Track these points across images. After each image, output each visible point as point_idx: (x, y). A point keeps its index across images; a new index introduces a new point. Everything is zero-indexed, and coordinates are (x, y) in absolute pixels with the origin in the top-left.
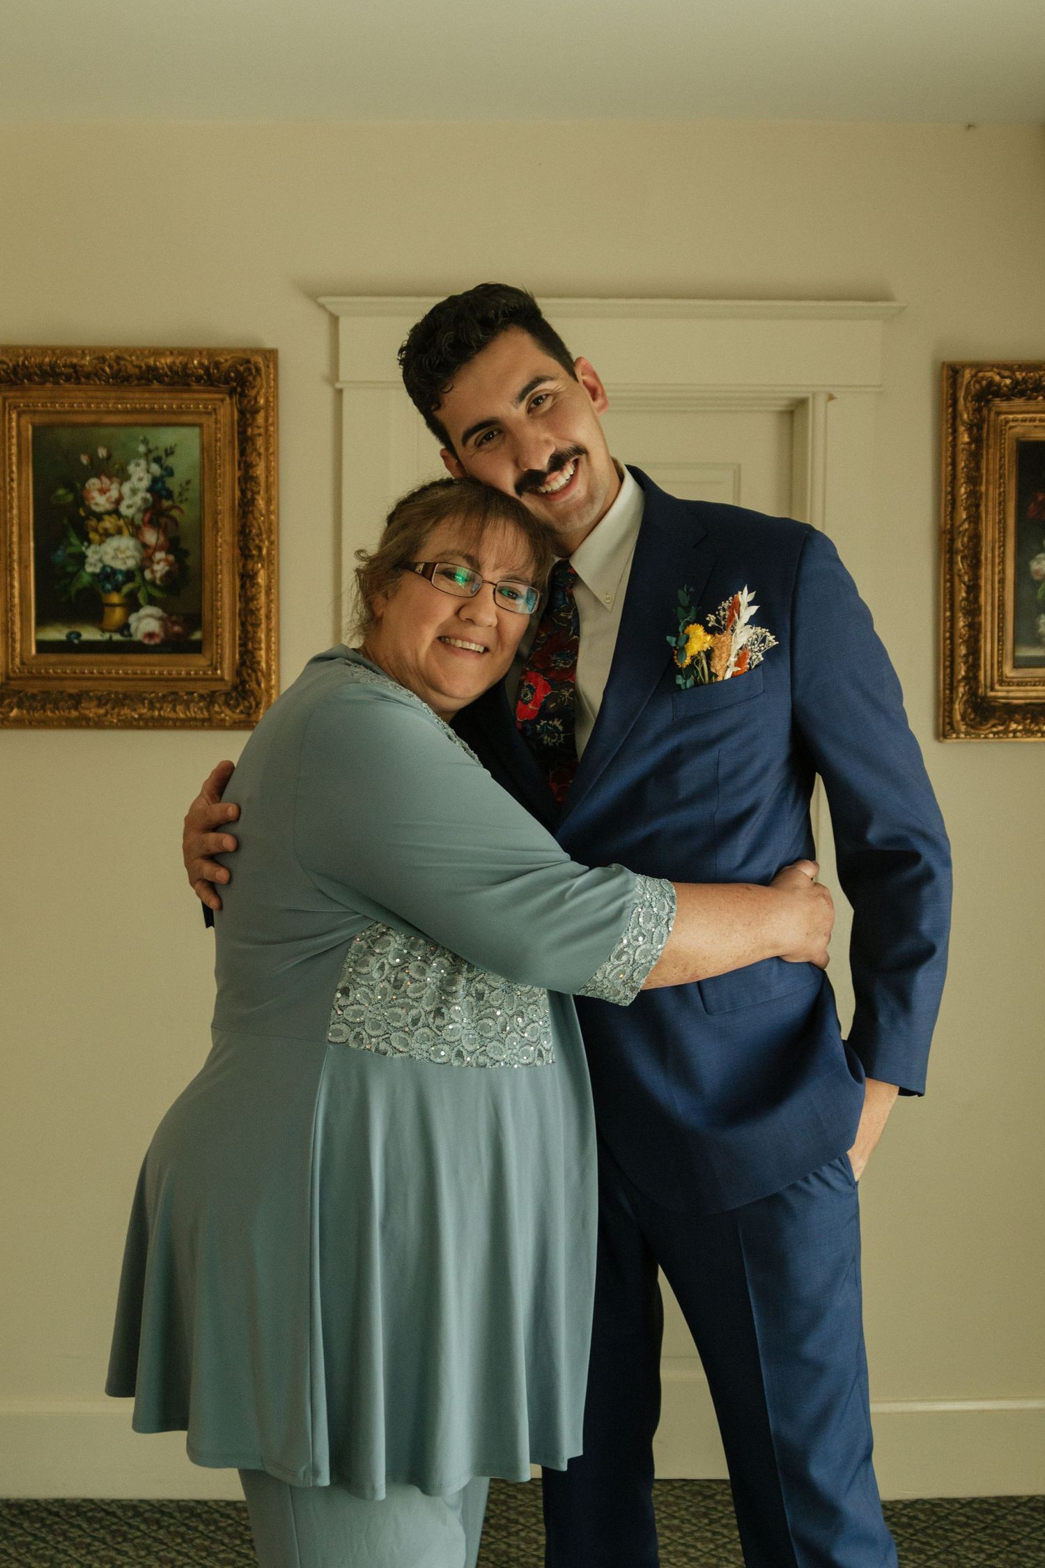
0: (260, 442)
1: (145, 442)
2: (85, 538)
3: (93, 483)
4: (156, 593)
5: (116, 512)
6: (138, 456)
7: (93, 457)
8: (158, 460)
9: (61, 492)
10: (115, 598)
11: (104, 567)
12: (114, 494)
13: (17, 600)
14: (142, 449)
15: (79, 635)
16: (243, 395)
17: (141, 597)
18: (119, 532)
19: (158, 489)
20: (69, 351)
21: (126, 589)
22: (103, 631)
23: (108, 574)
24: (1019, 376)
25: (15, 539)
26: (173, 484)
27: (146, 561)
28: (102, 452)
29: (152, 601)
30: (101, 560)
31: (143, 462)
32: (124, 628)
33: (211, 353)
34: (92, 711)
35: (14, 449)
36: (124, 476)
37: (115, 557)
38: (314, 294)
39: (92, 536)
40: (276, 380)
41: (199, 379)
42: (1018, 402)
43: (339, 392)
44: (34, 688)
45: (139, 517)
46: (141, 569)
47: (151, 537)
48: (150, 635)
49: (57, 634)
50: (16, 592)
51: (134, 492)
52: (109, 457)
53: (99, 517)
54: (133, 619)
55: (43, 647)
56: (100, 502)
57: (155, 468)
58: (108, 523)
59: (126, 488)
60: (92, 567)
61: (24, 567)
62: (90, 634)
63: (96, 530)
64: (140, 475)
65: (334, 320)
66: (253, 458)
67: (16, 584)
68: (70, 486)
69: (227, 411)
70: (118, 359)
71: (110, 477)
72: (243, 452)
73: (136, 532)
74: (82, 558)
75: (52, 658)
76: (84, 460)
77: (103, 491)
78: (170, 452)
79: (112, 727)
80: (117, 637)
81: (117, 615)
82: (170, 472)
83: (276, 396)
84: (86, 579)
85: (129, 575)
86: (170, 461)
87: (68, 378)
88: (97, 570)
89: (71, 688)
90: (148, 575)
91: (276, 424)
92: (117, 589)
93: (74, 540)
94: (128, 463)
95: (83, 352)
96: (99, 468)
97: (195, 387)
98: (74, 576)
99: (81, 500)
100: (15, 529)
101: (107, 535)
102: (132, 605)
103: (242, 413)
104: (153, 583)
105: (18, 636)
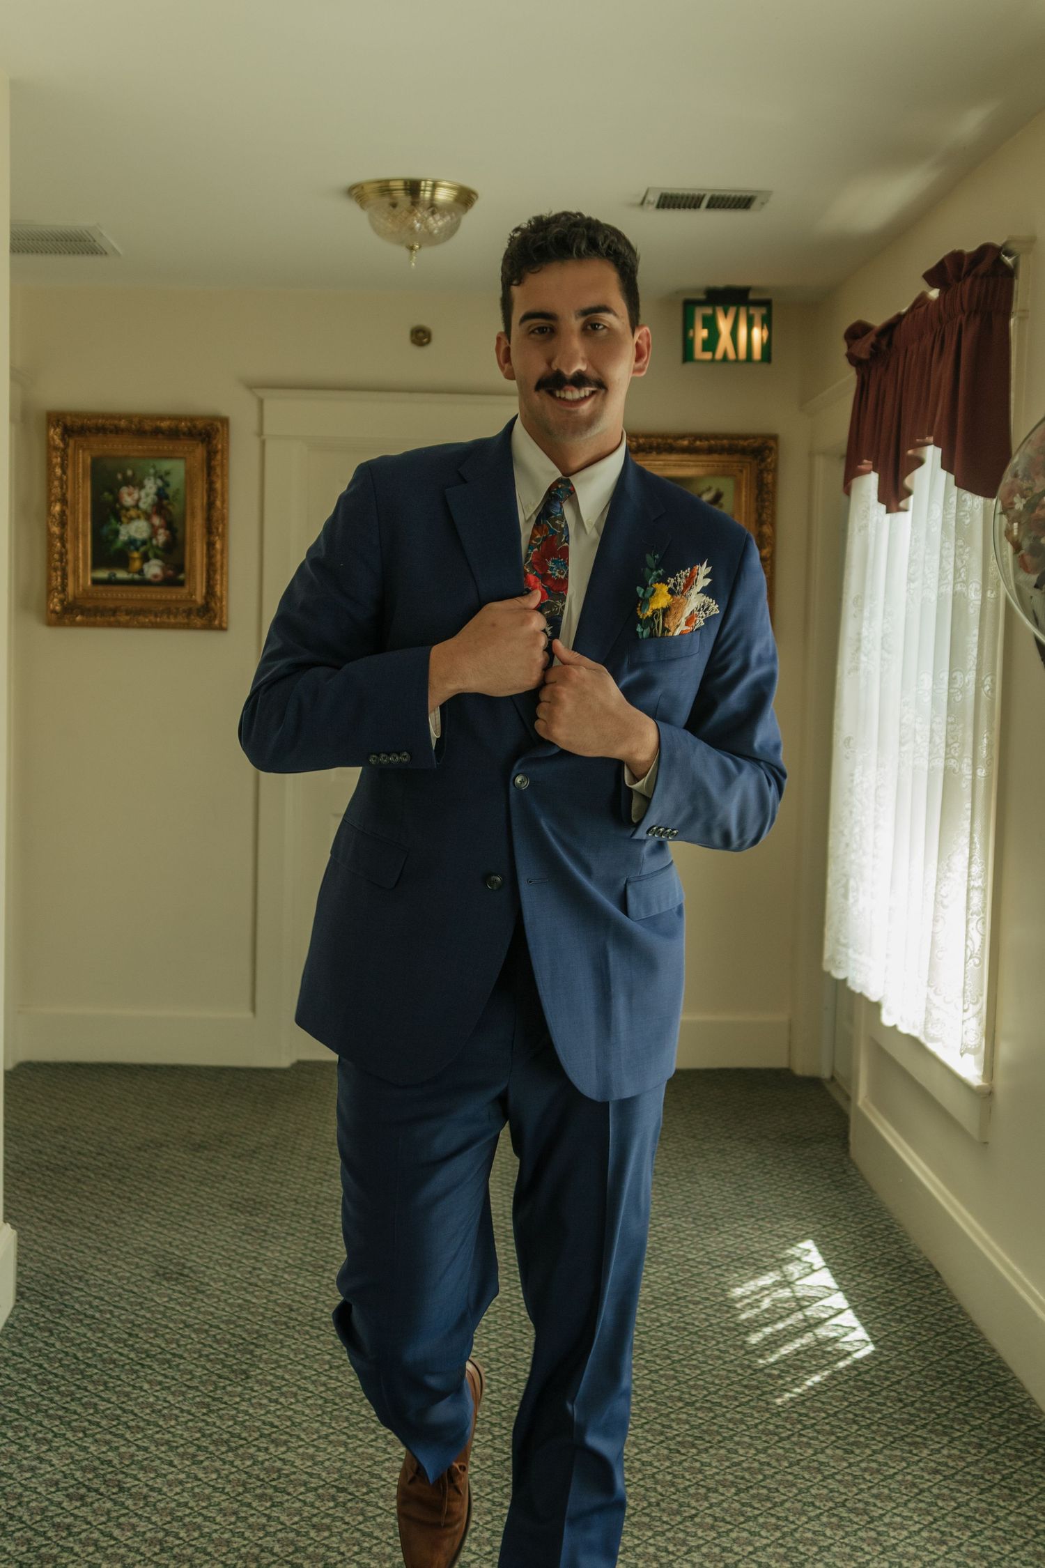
0: (218, 470)
1: (154, 467)
2: (119, 520)
3: (124, 490)
4: (159, 553)
5: (137, 506)
6: (149, 475)
7: (124, 475)
8: (161, 478)
9: (106, 494)
10: (136, 555)
11: (130, 537)
12: (136, 496)
13: (81, 555)
14: (152, 471)
15: (114, 575)
16: (209, 443)
17: (151, 554)
18: (138, 517)
19: (161, 494)
20: (112, 416)
21: (142, 549)
22: (129, 572)
23: (132, 542)
24: (641, 441)
25: (80, 520)
26: (170, 491)
27: (154, 533)
28: (129, 473)
29: (156, 557)
30: (128, 533)
31: (152, 478)
32: (141, 572)
33: (192, 419)
34: (124, 618)
35: (81, 470)
36: (141, 486)
37: (136, 531)
38: (252, 386)
39: (124, 519)
40: (228, 434)
41: (184, 434)
42: (641, 455)
43: (263, 443)
44: (89, 605)
45: (149, 510)
46: (151, 539)
47: (157, 521)
48: (155, 576)
49: (103, 574)
50: (81, 550)
51: (147, 495)
52: (134, 474)
53: (127, 509)
54: (146, 567)
55: (96, 582)
56: (128, 500)
57: (160, 483)
58: (133, 513)
59: (143, 493)
60: (123, 537)
61: (85, 536)
62: (121, 575)
63: (125, 516)
64: (151, 486)
65: (261, 402)
66: (214, 478)
67: (81, 546)
68: (111, 492)
69: (200, 451)
70: (140, 422)
71: (134, 486)
72: (209, 475)
73: (148, 517)
74: (117, 533)
75: (100, 588)
76: (120, 477)
77: (130, 494)
78: (168, 473)
79: (134, 627)
80: (137, 577)
81: (137, 564)
82: (167, 484)
83: (228, 443)
84: (119, 544)
85: (144, 543)
86: (168, 479)
87: (111, 432)
88: (126, 538)
89: (111, 605)
90: (154, 542)
91: (227, 459)
92: (137, 549)
93: (113, 521)
94: (144, 479)
95: (120, 417)
96: (128, 482)
97: (182, 437)
98: (113, 541)
99: (117, 499)
100: (81, 516)
101: (131, 519)
102: (145, 559)
103: (209, 453)
104: (157, 547)
105: (81, 575)
